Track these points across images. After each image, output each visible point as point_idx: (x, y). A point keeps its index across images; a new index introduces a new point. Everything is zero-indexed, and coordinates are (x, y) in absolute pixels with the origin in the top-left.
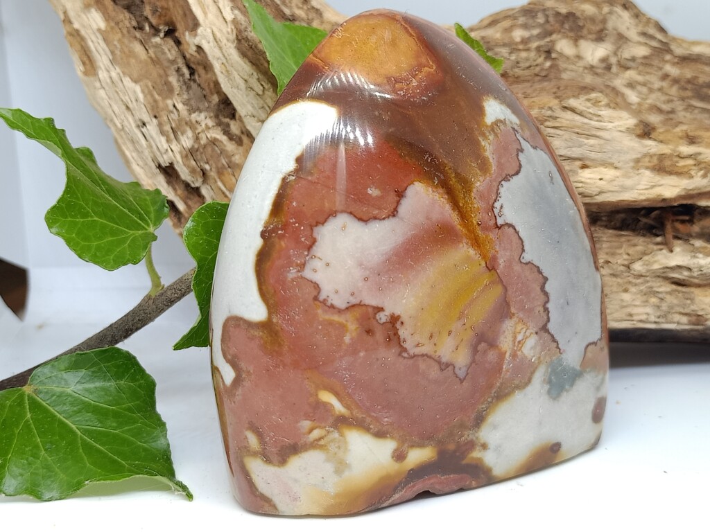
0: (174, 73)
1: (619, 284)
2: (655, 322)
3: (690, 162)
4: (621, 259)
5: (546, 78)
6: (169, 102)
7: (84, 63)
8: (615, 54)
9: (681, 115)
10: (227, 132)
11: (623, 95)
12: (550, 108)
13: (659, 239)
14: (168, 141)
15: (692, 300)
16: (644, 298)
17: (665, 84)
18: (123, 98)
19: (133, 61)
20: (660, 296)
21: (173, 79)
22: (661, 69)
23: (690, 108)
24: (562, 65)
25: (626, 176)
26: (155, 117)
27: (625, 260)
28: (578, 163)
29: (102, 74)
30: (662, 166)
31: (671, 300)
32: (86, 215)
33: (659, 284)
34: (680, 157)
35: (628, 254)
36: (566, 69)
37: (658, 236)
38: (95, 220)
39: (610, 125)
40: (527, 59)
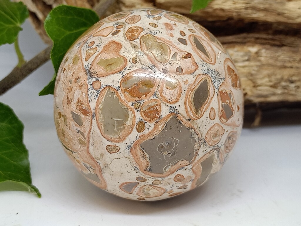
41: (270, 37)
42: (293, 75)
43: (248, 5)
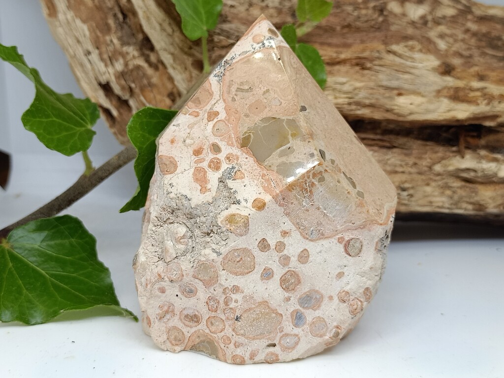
0: (112, 17)
1: (423, 180)
2: (448, 208)
3: (478, 94)
4: (425, 163)
5: (379, 29)
6: (108, 38)
7: (49, 8)
8: (431, 13)
9: (477, 59)
10: (148, 61)
11: (434, 43)
12: (378, 51)
13: (454, 149)
14: (106, 66)
15: (476, 193)
16: (442, 190)
17: (466, 36)
18: (76, 34)
19: (82, 8)
20: (453, 189)
21: (111, 22)
22: (463, 25)
23: (484, 54)
24: (391, 19)
25: (430, 102)
26: (98, 48)
27: (428, 162)
28: (396, 92)
29: (61, 16)
30: (457, 96)
31: (461, 192)
32: (48, 116)
33: (452, 181)
34: (472, 90)
35: (431, 159)
36: (393, 24)
37: (453, 146)
38: (54, 121)
39: (420, 65)
40: (366, 15)
41: (378, 137)
42: (406, 182)
43: (351, 100)
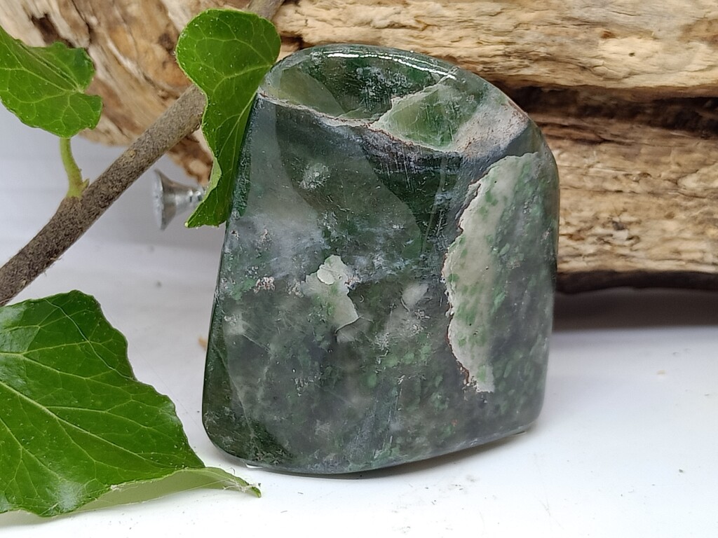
1: (660, 207)
2: (714, 264)
4: (666, 173)
16: (699, 228)
25: (668, 50)
27: (673, 172)
28: (599, 30)
35: (679, 164)
43: (510, 48)
